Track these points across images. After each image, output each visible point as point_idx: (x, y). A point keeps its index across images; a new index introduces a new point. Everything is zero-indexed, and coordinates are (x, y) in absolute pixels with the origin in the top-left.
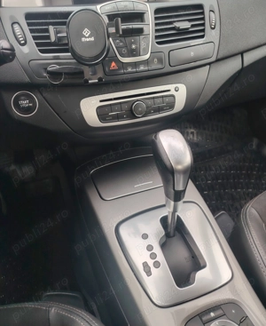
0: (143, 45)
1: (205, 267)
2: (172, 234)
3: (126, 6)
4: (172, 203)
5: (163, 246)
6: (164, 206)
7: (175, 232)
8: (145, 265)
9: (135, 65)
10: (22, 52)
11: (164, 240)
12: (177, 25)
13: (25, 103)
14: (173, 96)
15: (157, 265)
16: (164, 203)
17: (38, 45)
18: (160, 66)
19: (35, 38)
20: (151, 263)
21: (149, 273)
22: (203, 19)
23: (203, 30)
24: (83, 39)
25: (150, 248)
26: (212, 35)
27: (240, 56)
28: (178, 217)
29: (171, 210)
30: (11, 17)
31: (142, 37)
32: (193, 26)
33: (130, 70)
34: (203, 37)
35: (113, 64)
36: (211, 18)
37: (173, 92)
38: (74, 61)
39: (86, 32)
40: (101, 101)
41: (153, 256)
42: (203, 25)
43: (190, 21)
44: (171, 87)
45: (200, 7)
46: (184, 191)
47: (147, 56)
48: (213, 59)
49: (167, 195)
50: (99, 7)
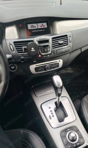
0: (49, 49)
1: (68, 116)
2: (58, 107)
3: (43, 38)
4: (58, 97)
5: (55, 111)
6: (55, 98)
7: (59, 106)
8: (50, 116)
9: (46, 55)
10: (12, 53)
11: (56, 109)
12: (59, 42)
13: (13, 67)
14: (58, 63)
15: (53, 116)
16: (55, 97)
17: (17, 51)
18: (54, 55)
19: (16, 49)
20: (51, 116)
21: (51, 119)
22: (67, 39)
23: (67, 43)
24: (32, 51)
25: (51, 111)
26: (70, 44)
27: (80, 49)
28: (60, 101)
29: (58, 99)
30: (10, 43)
31: (48, 47)
32: (64, 42)
33: (45, 56)
34: (67, 45)
35: (40, 55)
36: (70, 39)
37: (58, 62)
38: (28, 55)
39: (33, 49)
40: (36, 66)
41: (52, 114)
42: (67, 41)
43: (63, 40)
44: (58, 60)
45: (66, 36)
46: (61, 93)
47: (50, 52)
48: (71, 51)
49: (56, 95)
50: (35, 39)
